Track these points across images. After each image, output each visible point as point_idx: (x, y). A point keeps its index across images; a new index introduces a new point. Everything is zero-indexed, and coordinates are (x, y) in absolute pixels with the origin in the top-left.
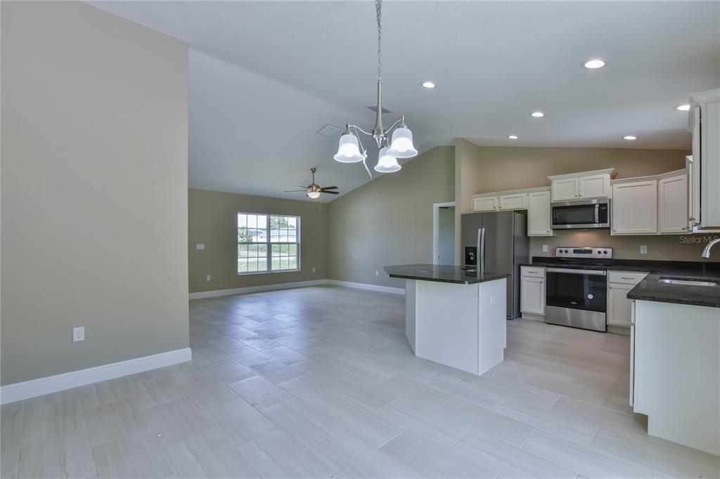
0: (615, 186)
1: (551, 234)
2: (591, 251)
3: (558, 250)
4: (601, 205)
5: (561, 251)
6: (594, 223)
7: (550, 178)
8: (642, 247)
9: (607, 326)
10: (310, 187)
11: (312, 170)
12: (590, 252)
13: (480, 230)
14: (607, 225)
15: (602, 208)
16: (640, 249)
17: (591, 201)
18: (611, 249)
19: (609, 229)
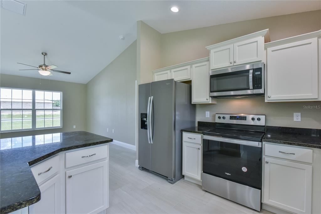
0: (269, 49)
1: (210, 101)
2: (246, 117)
3: (217, 116)
4: (255, 70)
5: (219, 118)
6: (249, 89)
7: (208, 47)
8: (295, 114)
9: (261, 204)
10: (40, 66)
11: (42, 54)
12: (244, 118)
13: (150, 98)
14: (261, 91)
15: (257, 73)
16: (293, 116)
17: (245, 67)
18: (264, 116)
19: (262, 95)
